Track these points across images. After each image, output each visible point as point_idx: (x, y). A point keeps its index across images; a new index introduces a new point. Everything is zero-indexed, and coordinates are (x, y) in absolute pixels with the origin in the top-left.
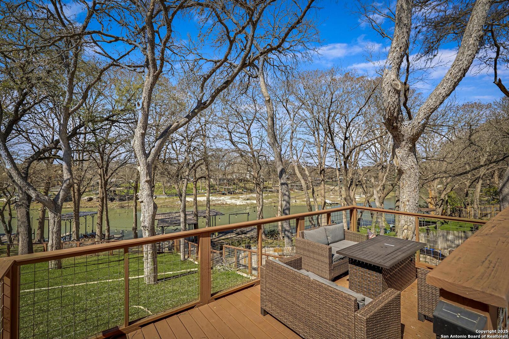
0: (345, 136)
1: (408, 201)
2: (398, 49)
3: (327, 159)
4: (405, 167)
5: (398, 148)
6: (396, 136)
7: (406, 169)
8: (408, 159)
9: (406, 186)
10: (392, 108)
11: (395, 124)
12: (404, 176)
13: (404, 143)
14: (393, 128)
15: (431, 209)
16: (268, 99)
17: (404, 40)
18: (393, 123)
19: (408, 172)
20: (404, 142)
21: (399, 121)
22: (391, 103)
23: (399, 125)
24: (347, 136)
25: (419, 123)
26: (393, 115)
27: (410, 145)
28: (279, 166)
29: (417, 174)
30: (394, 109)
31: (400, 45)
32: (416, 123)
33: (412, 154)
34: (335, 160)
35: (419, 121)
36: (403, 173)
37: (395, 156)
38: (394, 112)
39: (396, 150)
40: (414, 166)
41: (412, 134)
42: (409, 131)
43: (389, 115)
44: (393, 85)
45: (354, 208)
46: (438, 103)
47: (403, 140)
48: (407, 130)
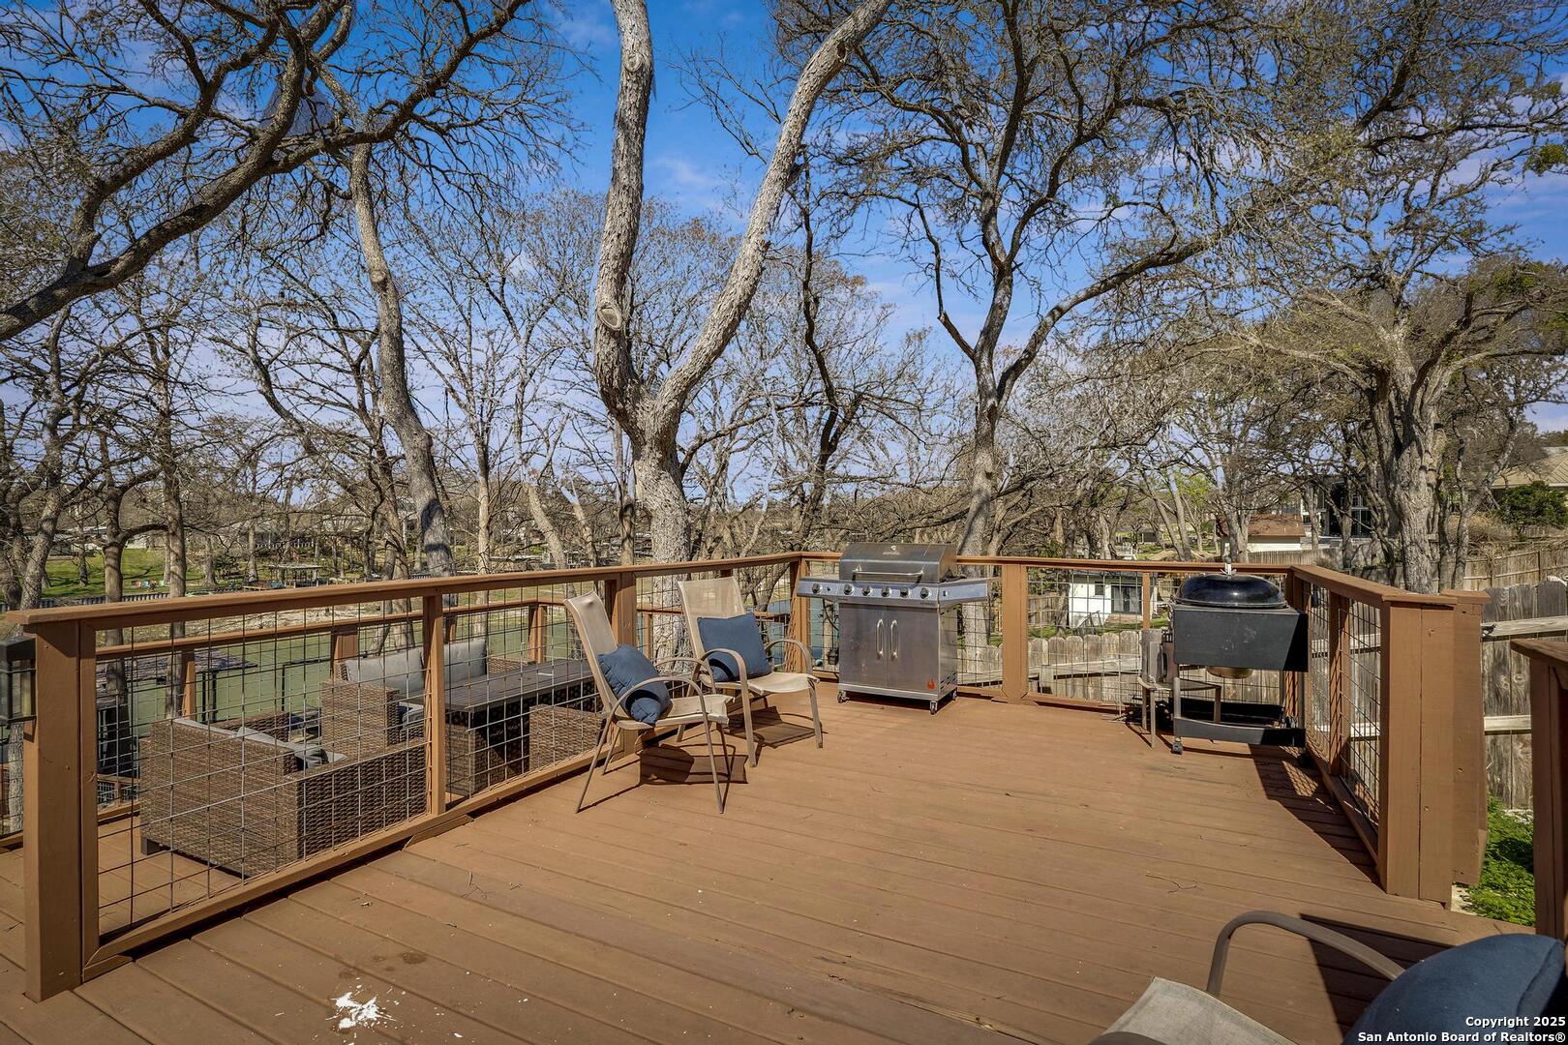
2: (614, 236)
4: (654, 504)
6: (631, 432)
7: (655, 508)
8: (658, 486)
16: (381, 278)
17: (623, 221)
19: (661, 515)
20: (647, 446)
21: (627, 399)
23: (629, 407)
26: (611, 386)
27: (659, 456)
28: (421, 491)
29: (680, 520)
30: (612, 370)
31: (618, 230)
33: (668, 474)
35: (665, 402)
36: (651, 517)
38: (611, 377)
42: (651, 423)
44: (601, 316)
46: (698, 368)
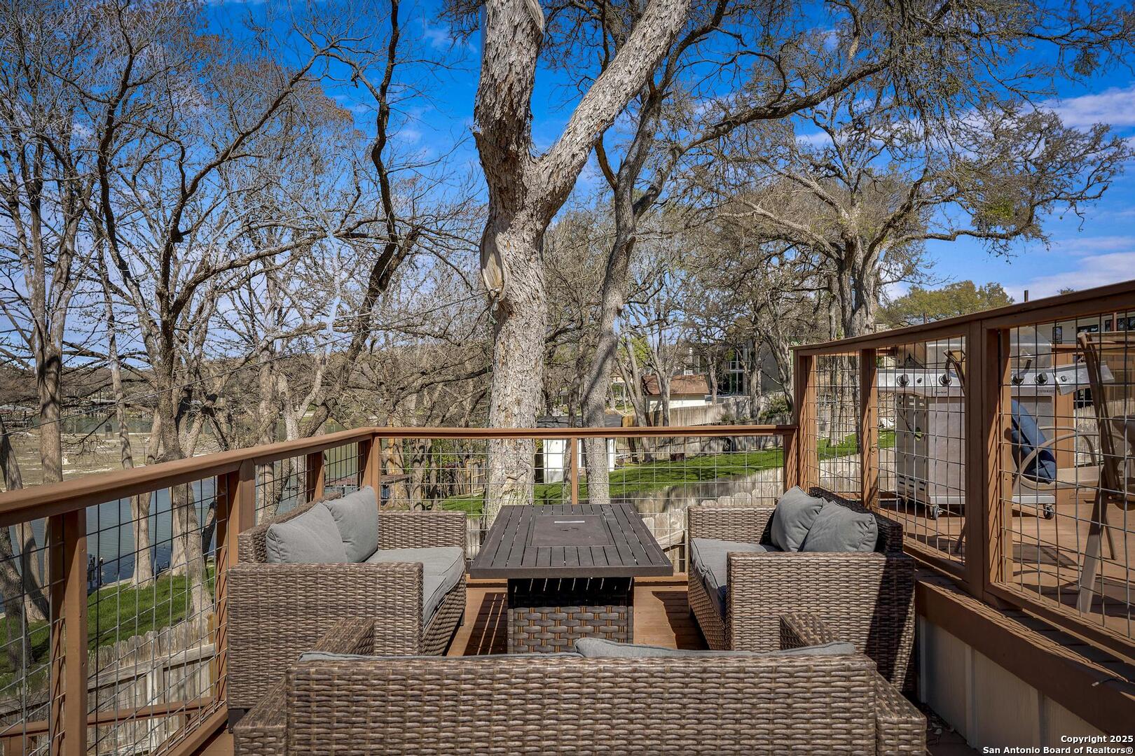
0: (175, 227)
1: (519, 402)
3: (73, 319)
4: (519, 296)
5: (504, 230)
6: (506, 189)
7: (520, 300)
8: (528, 270)
9: (517, 355)
10: (517, 88)
11: (513, 147)
12: (513, 323)
13: (522, 216)
14: (505, 160)
15: (392, 476)
18: (508, 143)
19: (525, 310)
20: (524, 212)
22: (519, 69)
23: (522, 150)
24: (181, 228)
25: (573, 156)
26: (515, 112)
27: (538, 226)
32: (566, 157)
34: (103, 326)
36: (510, 313)
37: (492, 259)
39: (500, 238)
40: (541, 294)
41: (551, 188)
42: (544, 177)
43: (506, 109)
45: (374, 434)
47: (523, 207)
48: (538, 175)
